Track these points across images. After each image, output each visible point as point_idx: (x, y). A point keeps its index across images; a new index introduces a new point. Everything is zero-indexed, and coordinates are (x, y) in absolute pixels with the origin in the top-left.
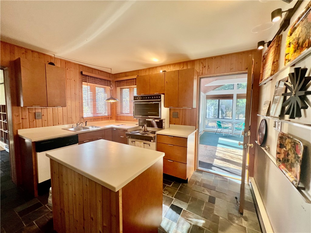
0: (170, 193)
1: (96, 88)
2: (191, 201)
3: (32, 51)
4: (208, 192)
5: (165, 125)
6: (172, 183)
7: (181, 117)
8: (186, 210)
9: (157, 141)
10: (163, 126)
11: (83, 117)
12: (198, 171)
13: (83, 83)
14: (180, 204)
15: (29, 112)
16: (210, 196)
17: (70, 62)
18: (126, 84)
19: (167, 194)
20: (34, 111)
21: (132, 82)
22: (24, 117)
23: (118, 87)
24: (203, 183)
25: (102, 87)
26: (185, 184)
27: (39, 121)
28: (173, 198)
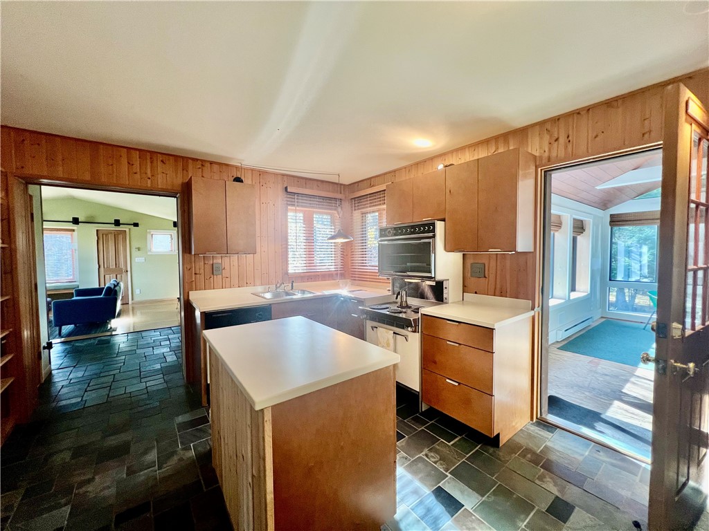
0: (443, 459)
1: (315, 216)
2: (494, 493)
3: (211, 163)
4: (556, 485)
5: (448, 293)
6: (456, 437)
7: (492, 277)
8: (471, 511)
9: (422, 332)
10: (445, 296)
11: (287, 273)
12: (543, 424)
13: (289, 207)
14: (462, 492)
15: (204, 264)
16: (557, 497)
17: (266, 172)
18: (371, 203)
19: (433, 460)
20: (211, 263)
21: (380, 198)
22: (198, 272)
23: (355, 210)
24: (548, 459)
25: (327, 214)
26: (491, 450)
27: (218, 279)
28: (447, 474)
